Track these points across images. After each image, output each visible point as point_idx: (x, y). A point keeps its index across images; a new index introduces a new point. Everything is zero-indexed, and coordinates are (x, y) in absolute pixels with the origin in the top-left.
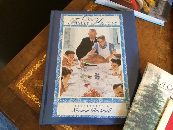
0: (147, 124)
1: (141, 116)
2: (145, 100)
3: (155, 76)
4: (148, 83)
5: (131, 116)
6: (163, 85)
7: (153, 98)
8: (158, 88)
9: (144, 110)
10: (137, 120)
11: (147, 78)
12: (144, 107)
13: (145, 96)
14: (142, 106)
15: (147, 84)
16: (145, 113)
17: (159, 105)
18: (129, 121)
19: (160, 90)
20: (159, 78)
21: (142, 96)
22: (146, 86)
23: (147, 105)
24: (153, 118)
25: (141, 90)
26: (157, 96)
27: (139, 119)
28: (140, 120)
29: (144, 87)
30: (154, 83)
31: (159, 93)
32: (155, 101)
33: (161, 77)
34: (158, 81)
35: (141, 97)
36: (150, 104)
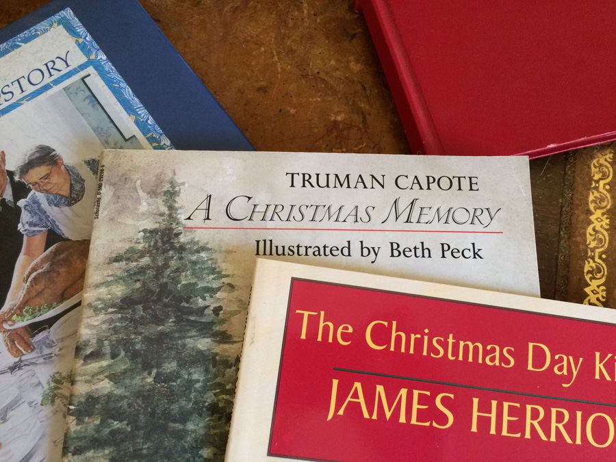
0: (172, 425)
1: (130, 405)
2: (132, 320)
3: (148, 193)
4: (123, 240)
5: (79, 428)
6: (203, 214)
7: (170, 292)
8: (182, 239)
9: (140, 366)
10: (113, 433)
11: (112, 219)
12: (134, 355)
13: (126, 303)
14: (123, 353)
15: (119, 245)
16: (150, 380)
17: (208, 312)
18: (74, 454)
19: (197, 243)
20: (171, 195)
21: (110, 310)
22: (117, 259)
23: (148, 340)
24: (198, 381)
25: (98, 286)
26: (189, 273)
27: (125, 422)
28: (134, 422)
29: (108, 264)
30: (156, 226)
31: (194, 258)
32: (184, 304)
33: (183, 184)
34: (171, 208)
35: (109, 316)
36: (160, 328)
